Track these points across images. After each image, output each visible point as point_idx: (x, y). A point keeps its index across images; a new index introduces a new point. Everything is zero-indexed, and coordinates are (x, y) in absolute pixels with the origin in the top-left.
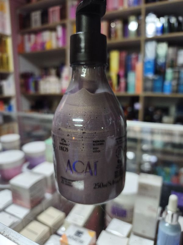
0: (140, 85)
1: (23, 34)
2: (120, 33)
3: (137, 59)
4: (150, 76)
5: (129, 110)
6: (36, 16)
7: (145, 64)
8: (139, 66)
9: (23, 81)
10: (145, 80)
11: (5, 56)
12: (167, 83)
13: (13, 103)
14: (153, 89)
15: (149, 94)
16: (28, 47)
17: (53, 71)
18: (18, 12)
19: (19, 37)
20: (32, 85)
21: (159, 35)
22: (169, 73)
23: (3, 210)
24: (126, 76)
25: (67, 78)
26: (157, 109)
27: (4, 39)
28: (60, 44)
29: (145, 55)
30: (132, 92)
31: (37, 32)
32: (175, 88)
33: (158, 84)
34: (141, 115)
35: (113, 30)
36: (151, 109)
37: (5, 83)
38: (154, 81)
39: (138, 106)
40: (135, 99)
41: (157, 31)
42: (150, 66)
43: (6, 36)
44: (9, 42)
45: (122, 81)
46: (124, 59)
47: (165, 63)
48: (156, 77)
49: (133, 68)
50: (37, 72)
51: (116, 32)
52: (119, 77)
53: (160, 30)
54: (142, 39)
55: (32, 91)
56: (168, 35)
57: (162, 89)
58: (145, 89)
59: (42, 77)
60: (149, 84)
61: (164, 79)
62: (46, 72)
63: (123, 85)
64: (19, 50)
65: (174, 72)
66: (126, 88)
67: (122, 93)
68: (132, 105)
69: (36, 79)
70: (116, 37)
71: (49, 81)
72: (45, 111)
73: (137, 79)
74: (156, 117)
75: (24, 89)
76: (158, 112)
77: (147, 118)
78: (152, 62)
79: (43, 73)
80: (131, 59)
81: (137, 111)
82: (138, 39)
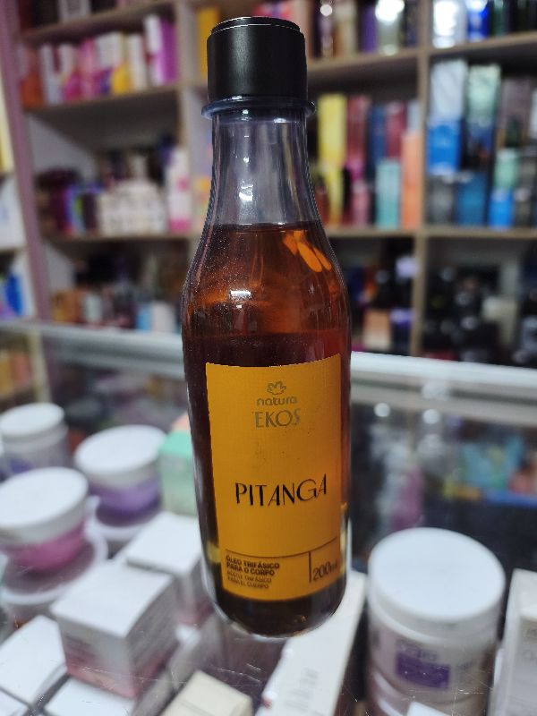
0: (415, 200)
2: (348, 35)
3: (403, 119)
4: (446, 172)
5: (381, 278)
7: (428, 133)
8: (413, 140)
9: (44, 197)
10: (431, 185)
12: (500, 196)
13: (21, 268)
14: (454, 217)
15: (444, 230)
16: (54, 88)
17: (138, 164)
20: (75, 209)
21: (477, 40)
22: (507, 165)
24: (370, 174)
25: (185, 185)
26: (464, 272)
28: (158, 77)
29: (428, 110)
30: (388, 225)
32: (525, 210)
33: (473, 201)
34: (418, 295)
35: (326, 26)
36: (447, 275)
38: (457, 188)
39: (410, 267)
40: (400, 245)
41: (470, 29)
42: (447, 144)
45: (360, 189)
46: (361, 118)
47: (493, 131)
48: (466, 178)
49: (395, 150)
50: (87, 168)
51: (335, 33)
52: (347, 177)
53: (477, 21)
54: (421, 53)
55: (77, 229)
56: (503, 40)
57: (486, 218)
58: (430, 218)
59: (102, 183)
60: (443, 201)
61: (489, 183)
62: (115, 170)
63: (360, 202)
65: (522, 161)
66: (373, 214)
67: (360, 229)
68: (390, 267)
69: (87, 191)
70: (335, 49)
71: (126, 195)
72: (120, 288)
73: (405, 182)
74: (462, 299)
75: (50, 224)
76: (470, 284)
77: (437, 303)
78: (454, 129)
79: (108, 170)
80: (384, 120)
81: (408, 284)
82: (408, 53)
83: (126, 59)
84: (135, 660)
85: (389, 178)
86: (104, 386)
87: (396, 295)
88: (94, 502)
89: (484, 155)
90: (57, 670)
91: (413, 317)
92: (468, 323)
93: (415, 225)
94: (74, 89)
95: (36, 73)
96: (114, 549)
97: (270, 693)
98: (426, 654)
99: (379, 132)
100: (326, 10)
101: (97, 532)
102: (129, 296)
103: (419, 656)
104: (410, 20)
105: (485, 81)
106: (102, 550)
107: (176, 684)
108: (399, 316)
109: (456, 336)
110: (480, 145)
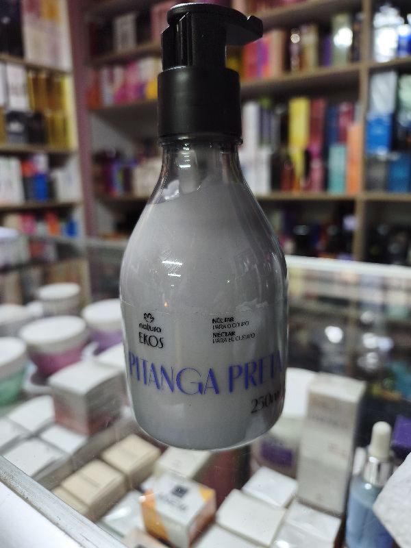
0: (357, 173)
1: (97, 67)
2: (311, 56)
3: (351, 115)
4: (382, 153)
5: (331, 231)
6: (125, 26)
7: (368, 125)
8: (355, 131)
9: (98, 169)
10: (370, 162)
11: (59, 116)
13: (78, 216)
14: (388, 185)
15: (379, 195)
16: (109, 94)
18: (87, 18)
19: (90, 74)
20: (118, 178)
21: (404, 55)
23: (36, 436)
24: (325, 155)
26: (396, 229)
27: (56, 80)
29: (369, 106)
30: (337, 191)
31: (128, 62)
33: (400, 173)
34: (358, 244)
35: (295, 49)
36: (382, 230)
37: (59, 175)
38: (389, 164)
39: (353, 223)
40: (345, 207)
41: (399, 48)
42: (381, 131)
43: (62, 73)
44: (68, 85)
45: (316, 165)
46: (320, 115)
48: (395, 157)
49: (342, 137)
50: (129, 150)
51: (301, 54)
52: (308, 156)
53: (404, 43)
54: (363, 67)
55: (118, 192)
57: (410, 187)
58: (369, 185)
59: (138, 160)
60: (379, 173)
62: (147, 150)
63: (317, 175)
64: (90, 102)
66: (326, 183)
67: (316, 194)
68: (339, 222)
69: (126, 165)
70: (302, 65)
71: (153, 169)
73: (350, 160)
74: (394, 248)
75: (101, 187)
76: (401, 238)
77: (374, 251)
78: (386, 120)
79: (142, 151)
80: (338, 116)
81: (349, 236)
82: (354, 67)
85: (338, 159)
87: (341, 243)
89: (410, 140)
93: (356, 192)
94: (122, 95)
95: (97, 85)
99: (333, 124)
100: (295, 38)
104: (356, 44)
110: (407, 133)
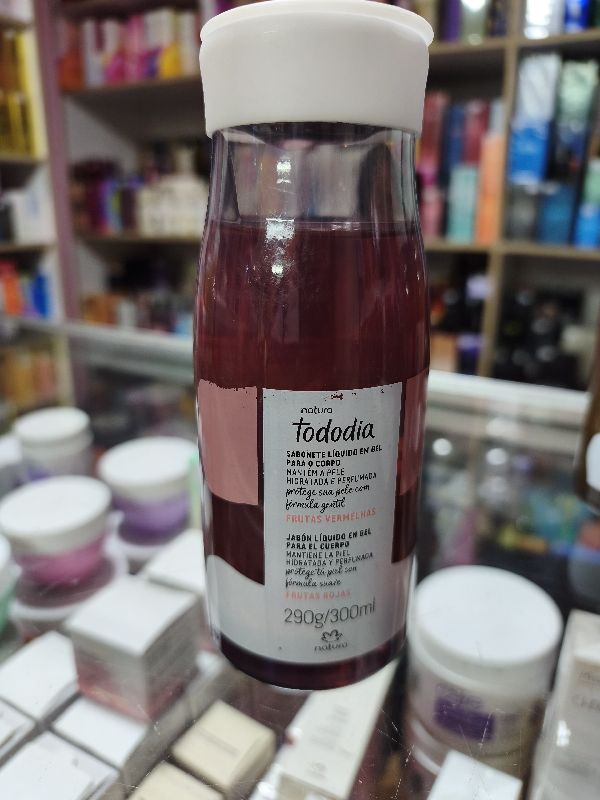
0: (492, 212)
3: (485, 120)
4: (529, 182)
5: (449, 298)
7: (511, 134)
8: (494, 145)
9: (79, 190)
10: (512, 196)
12: (588, 211)
13: (50, 267)
14: (536, 232)
15: (524, 247)
16: (96, 68)
17: (185, 158)
20: (112, 205)
21: (575, 31)
23: (45, 725)
24: (443, 180)
26: (543, 297)
29: (514, 110)
30: (461, 238)
31: (127, 13)
33: (558, 215)
34: (490, 319)
36: (523, 299)
37: (18, 200)
38: (540, 200)
39: (483, 288)
40: (473, 262)
41: (567, 17)
42: (533, 149)
45: (431, 195)
46: (438, 118)
47: (586, 138)
48: (551, 189)
49: (472, 155)
50: (128, 159)
52: (418, 182)
53: (576, 8)
54: (510, 44)
55: (113, 228)
57: (572, 237)
58: (509, 232)
59: (144, 177)
60: (524, 214)
61: (578, 197)
62: (158, 162)
63: (432, 213)
64: (65, 79)
66: (444, 225)
67: (430, 241)
68: (461, 286)
69: (126, 185)
71: (170, 192)
72: (158, 295)
73: (482, 191)
74: (540, 326)
75: (84, 219)
76: (549, 311)
77: (510, 330)
78: (541, 131)
79: (150, 162)
80: (463, 120)
81: (479, 306)
82: (495, 43)
83: (177, 39)
84: (151, 681)
85: (464, 186)
86: (135, 396)
87: (465, 318)
88: (117, 519)
89: (575, 164)
90: (68, 687)
91: (483, 343)
92: (545, 353)
93: (491, 240)
94: (118, 71)
95: (76, 51)
96: (135, 568)
97: (296, 730)
98: (470, 700)
99: (456, 133)
101: (117, 549)
102: (168, 306)
103: (461, 702)
104: (499, 6)
105: (581, 80)
106: (122, 567)
107: (195, 710)
108: (467, 342)
109: (530, 368)
110: (570, 152)
